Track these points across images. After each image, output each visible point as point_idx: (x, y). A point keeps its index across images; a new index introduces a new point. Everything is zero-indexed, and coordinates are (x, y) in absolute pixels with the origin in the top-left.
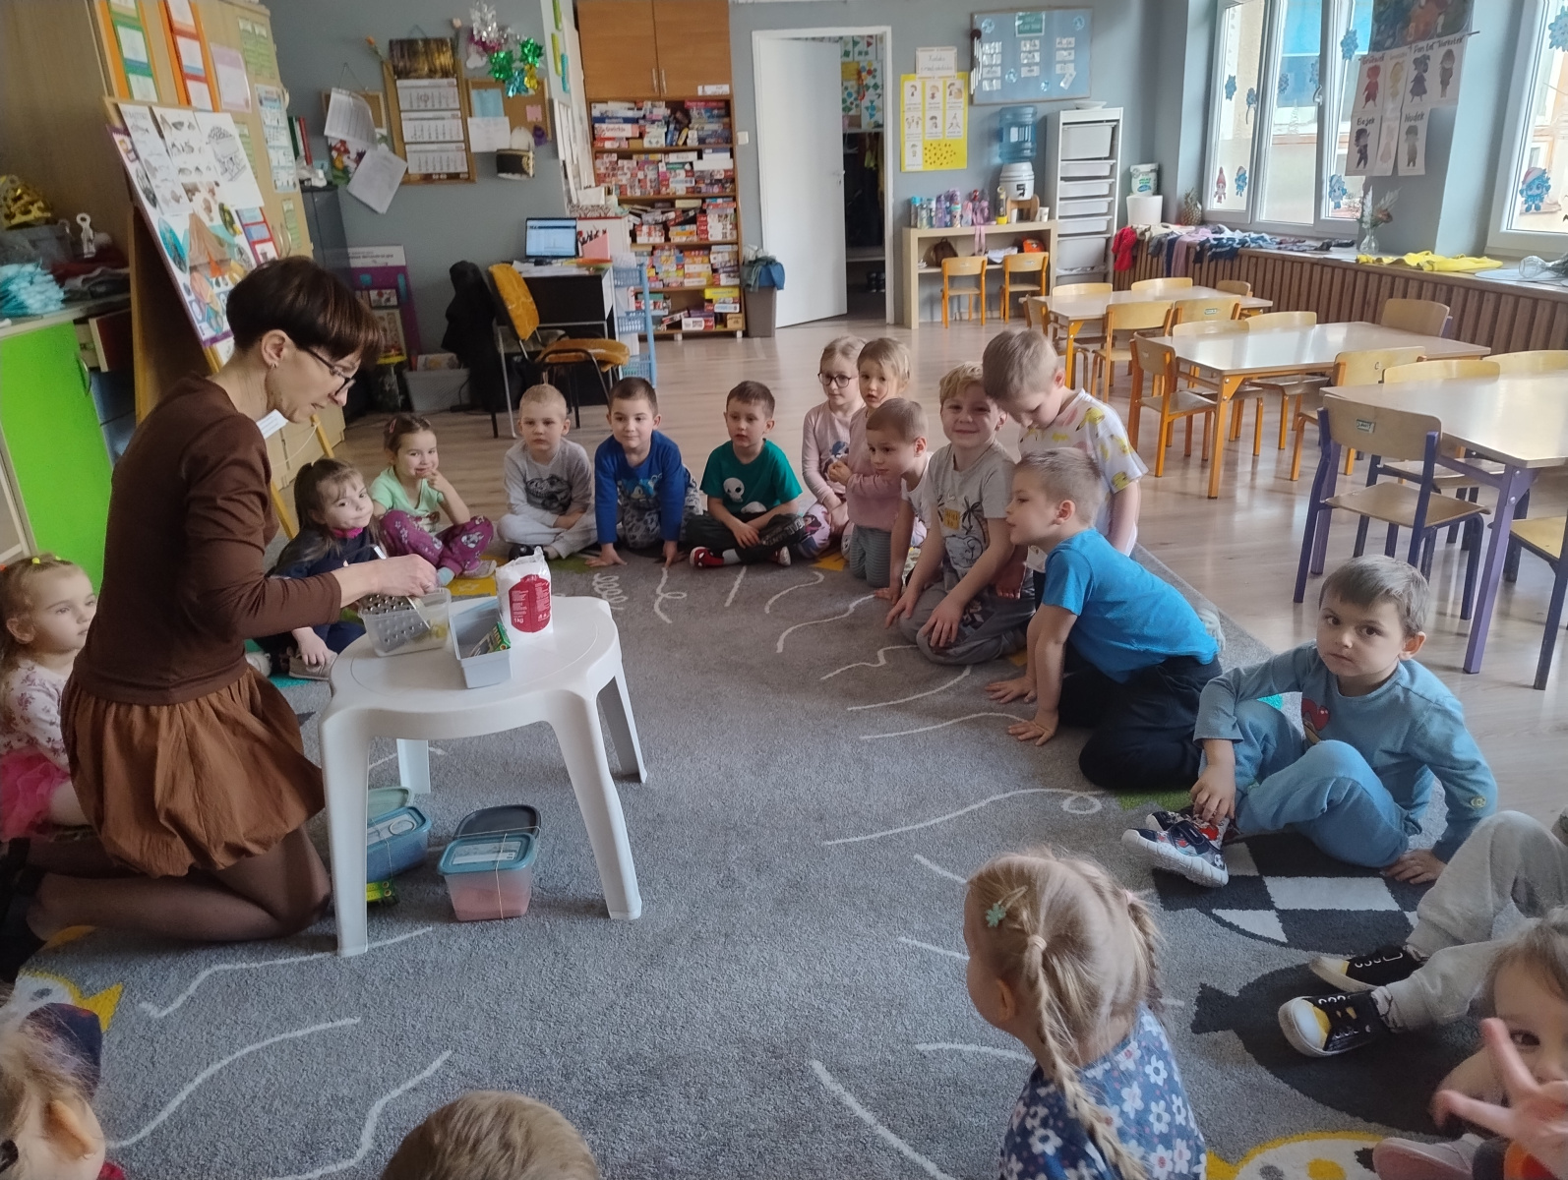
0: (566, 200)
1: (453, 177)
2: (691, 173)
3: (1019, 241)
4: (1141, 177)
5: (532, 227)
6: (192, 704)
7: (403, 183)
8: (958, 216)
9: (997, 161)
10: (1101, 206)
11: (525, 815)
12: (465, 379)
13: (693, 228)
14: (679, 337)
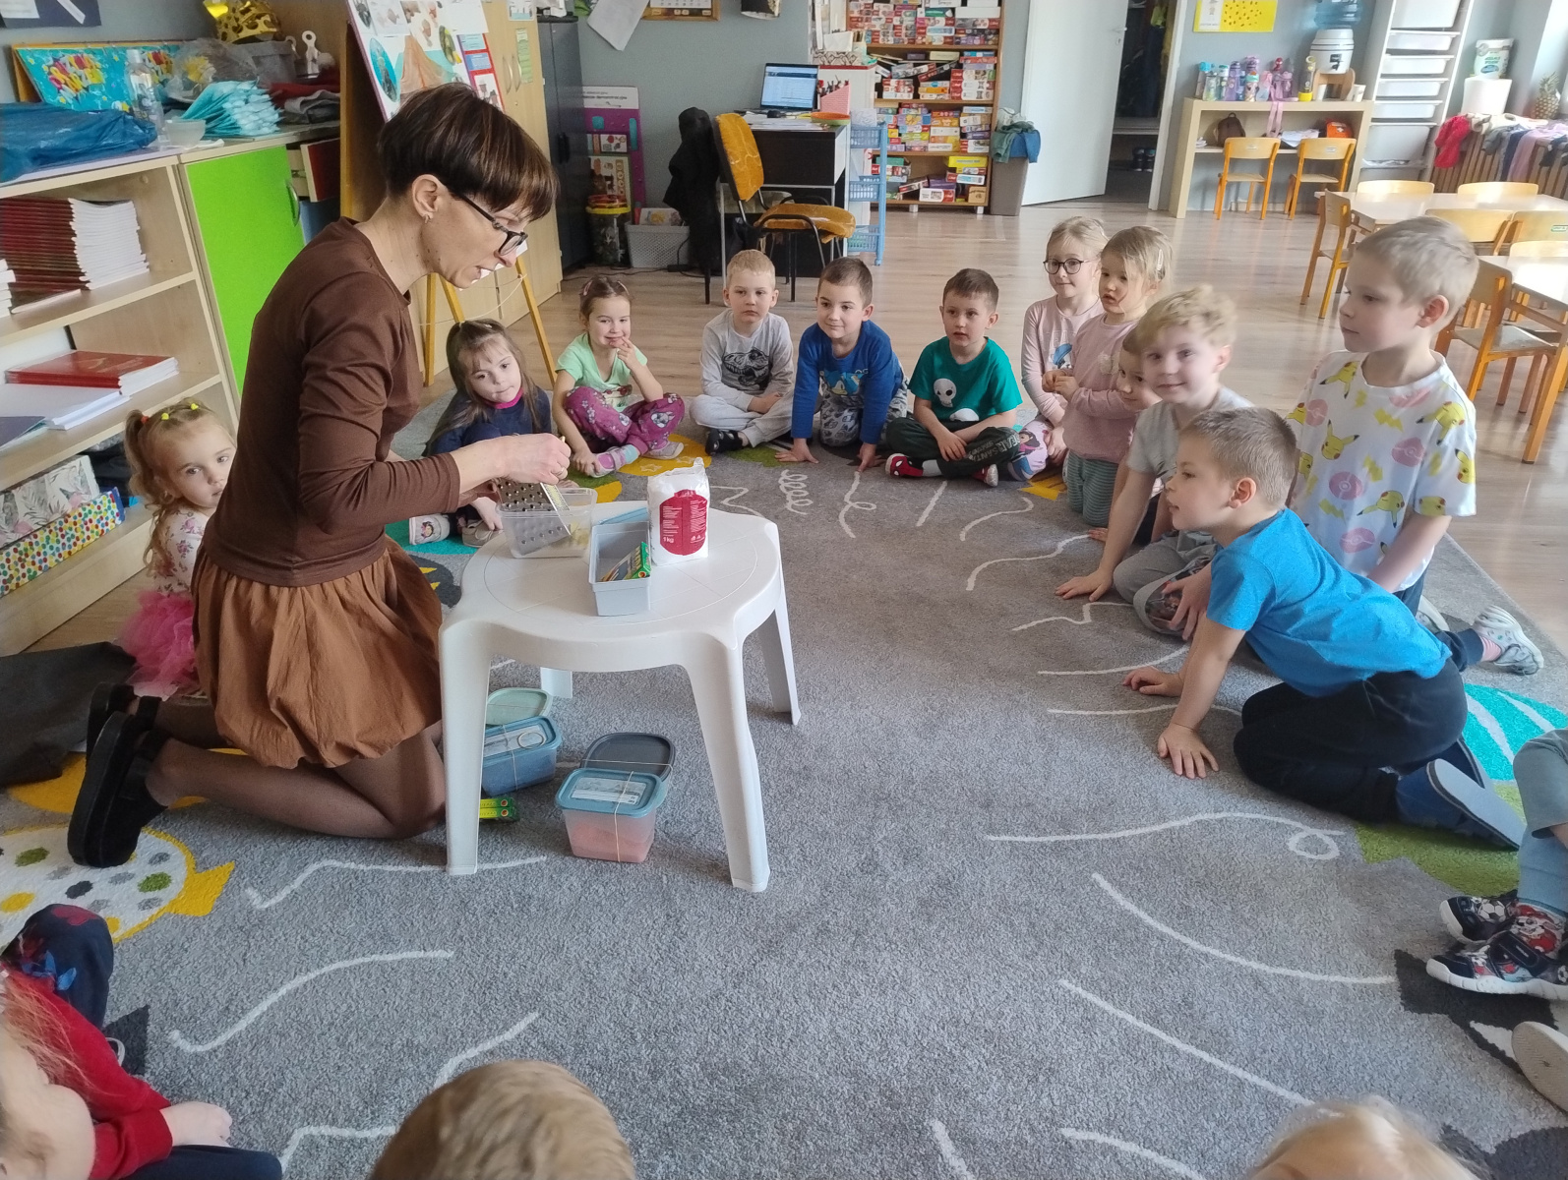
0: (810, 45)
1: (696, 13)
2: (951, 21)
3: (1322, 124)
4: (1488, 55)
5: (771, 74)
6: (316, 588)
7: (644, 18)
8: (1253, 89)
9: (1311, 24)
10: (1432, 88)
11: (659, 748)
12: (684, 237)
13: (946, 84)
14: (915, 209)
